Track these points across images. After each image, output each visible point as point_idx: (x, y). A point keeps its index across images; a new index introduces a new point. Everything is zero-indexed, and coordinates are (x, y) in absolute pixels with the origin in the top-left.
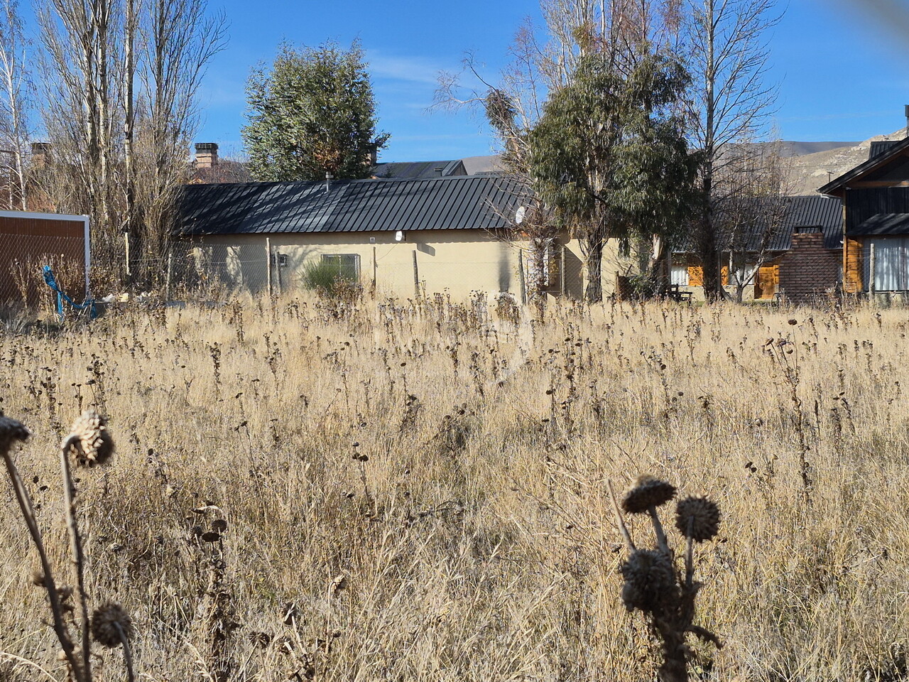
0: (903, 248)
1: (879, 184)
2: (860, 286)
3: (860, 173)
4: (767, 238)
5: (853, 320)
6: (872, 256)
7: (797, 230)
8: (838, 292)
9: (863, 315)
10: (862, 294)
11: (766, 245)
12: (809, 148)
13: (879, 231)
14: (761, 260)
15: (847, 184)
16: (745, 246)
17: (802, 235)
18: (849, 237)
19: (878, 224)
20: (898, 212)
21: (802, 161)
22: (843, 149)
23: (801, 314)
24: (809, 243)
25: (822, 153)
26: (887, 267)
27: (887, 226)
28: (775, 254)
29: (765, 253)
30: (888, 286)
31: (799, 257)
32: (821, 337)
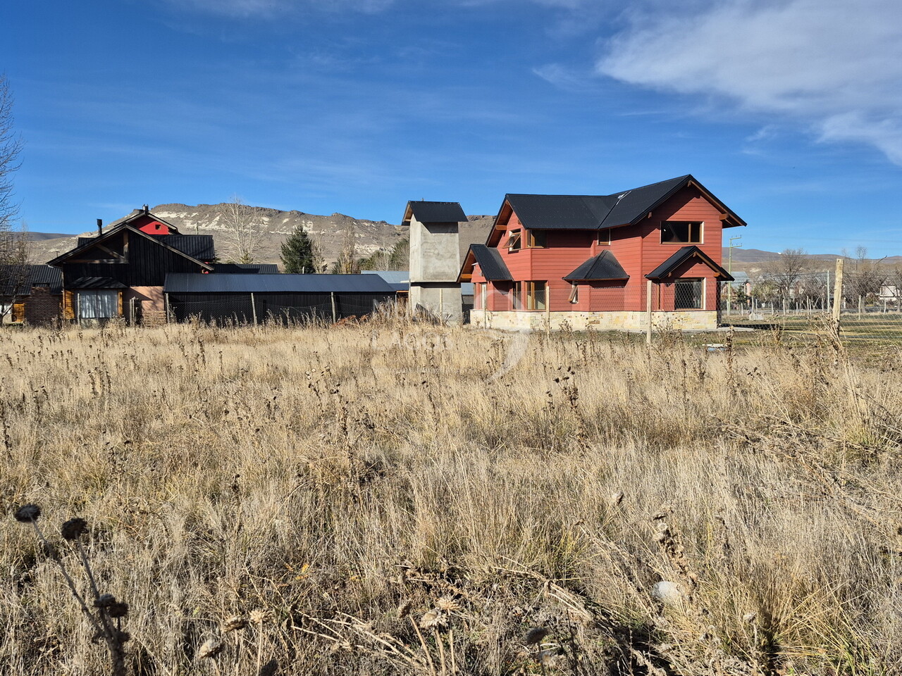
0: (97, 295)
1: (82, 261)
2: (73, 316)
3: (71, 255)
4: (17, 289)
5: (66, 336)
6: (79, 300)
7: (34, 285)
8: (59, 320)
9: (72, 333)
10: (74, 321)
11: (16, 293)
12: (46, 237)
13: (83, 286)
14: (14, 301)
15: (64, 261)
16: (4, 293)
17: (37, 288)
18: (66, 289)
19: (82, 283)
20: (93, 277)
21: (42, 244)
22: (67, 238)
23: (36, 333)
24: (42, 292)
25: (54, 239)
26: (89, 306)
27: (88, 284)
28: (23, 297)
29: (17, 296)
30: (89, 315)
31: (36, 300)
32: (45, 347)
